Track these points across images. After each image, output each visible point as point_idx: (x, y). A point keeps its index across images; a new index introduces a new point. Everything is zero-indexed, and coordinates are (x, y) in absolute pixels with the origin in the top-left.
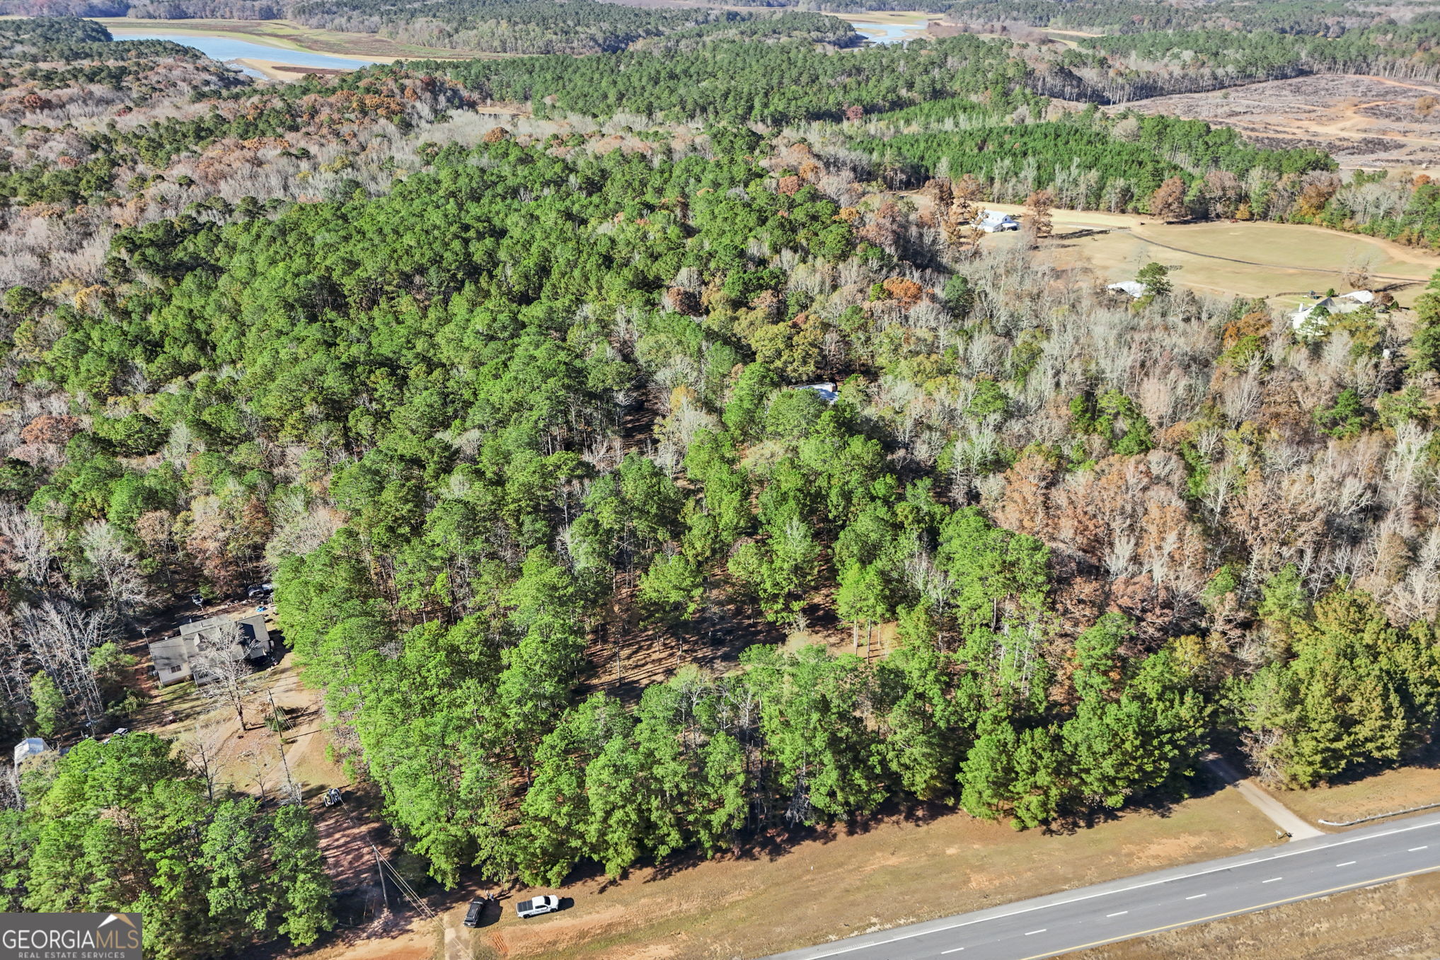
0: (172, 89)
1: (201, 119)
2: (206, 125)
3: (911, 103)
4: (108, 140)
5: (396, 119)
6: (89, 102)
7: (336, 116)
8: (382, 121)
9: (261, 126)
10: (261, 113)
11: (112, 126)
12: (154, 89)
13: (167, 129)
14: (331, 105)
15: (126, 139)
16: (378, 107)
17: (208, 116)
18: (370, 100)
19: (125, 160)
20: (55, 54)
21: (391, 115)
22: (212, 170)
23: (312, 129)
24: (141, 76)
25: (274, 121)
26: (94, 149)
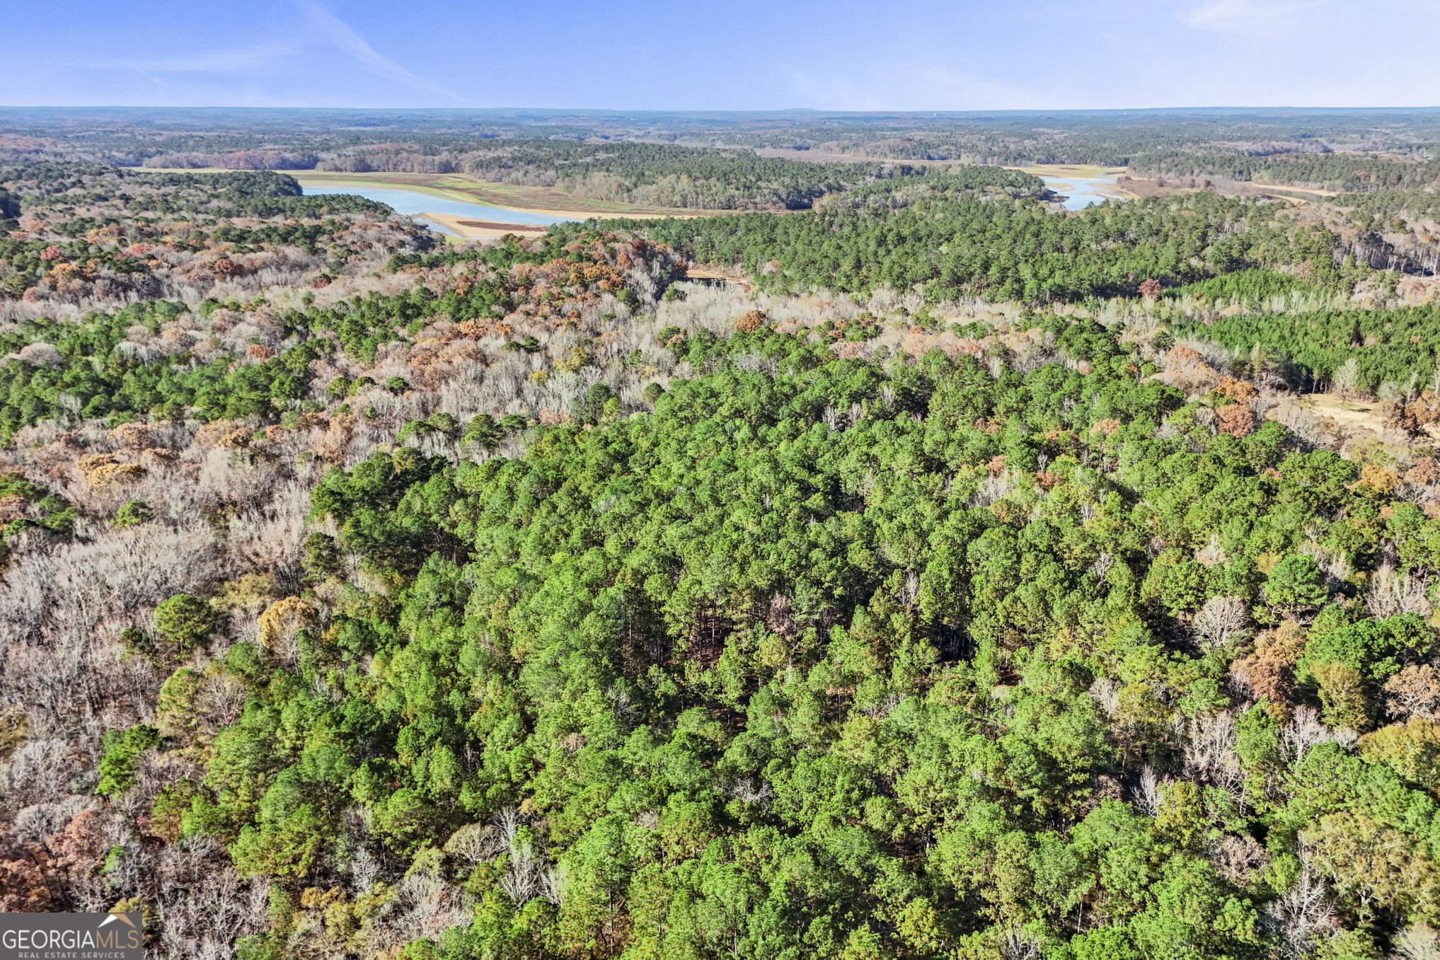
0: (368, 251)
1: (407, 293)
2: (410, 301)
3: (1207, 275)
4: (304, 320)
5: (622, 294)
6: (283, 268)
7: (555, 290)
8: (607, 297)
9: (474, 302)
10: (472, 286)
11: (309, 300)
12: (350, 252)
13: (369, 305)
14: (546, 276)
15: (325, 320)
16: (598, 278)
17: (415, 290)
18: (589, 271)
19: (322, 347)
20: (249, 209)
21: (614, 288)
22: (429, 369)
23: (531, 307)
24: (335, 235)
25: (488, 297)
26: (288, 332)
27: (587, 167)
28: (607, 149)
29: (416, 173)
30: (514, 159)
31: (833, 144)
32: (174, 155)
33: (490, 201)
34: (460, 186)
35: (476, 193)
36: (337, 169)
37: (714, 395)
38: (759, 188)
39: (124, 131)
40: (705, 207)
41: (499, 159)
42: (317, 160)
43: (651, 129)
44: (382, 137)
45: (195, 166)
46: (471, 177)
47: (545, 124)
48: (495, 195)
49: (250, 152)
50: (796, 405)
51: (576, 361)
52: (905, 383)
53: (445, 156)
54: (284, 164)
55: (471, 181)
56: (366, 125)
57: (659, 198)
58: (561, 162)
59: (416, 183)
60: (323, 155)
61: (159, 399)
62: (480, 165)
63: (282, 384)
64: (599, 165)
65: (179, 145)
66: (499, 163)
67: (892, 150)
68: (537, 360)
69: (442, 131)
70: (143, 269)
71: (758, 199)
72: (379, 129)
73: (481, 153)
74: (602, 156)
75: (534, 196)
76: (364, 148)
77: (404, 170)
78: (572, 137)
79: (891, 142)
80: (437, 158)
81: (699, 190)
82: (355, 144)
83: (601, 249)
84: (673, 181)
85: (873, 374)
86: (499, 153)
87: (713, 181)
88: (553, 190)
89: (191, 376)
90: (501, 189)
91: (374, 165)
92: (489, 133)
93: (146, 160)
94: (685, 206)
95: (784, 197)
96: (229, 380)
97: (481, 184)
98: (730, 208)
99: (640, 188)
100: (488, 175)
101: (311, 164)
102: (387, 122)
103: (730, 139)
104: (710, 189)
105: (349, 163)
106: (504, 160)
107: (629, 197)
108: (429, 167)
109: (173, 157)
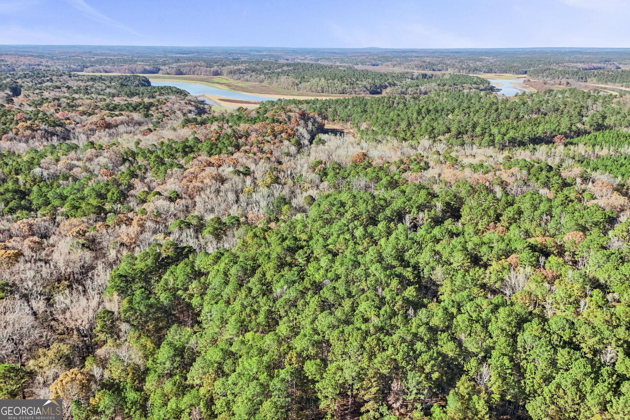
0: (173, 115)
1: (187, 140)
2: (188, 144)
4: (134, 154)
5: (293, 140)
6: (130, 124)
7: (260, 139)
8: (286, 142)
9: (220, 145)
10: (219, 136)
11: (138, 143)
12: (164, 116)
13: (167, 146)
14: (256, 131)
15: (143, 154)
16: (282, 132)
17: (191, 138)
18: (278, 128)
19: (140, 170)
20: (123, 93)
21: (290, 137)
22: (191, 185)
23: (247, 147)
24: (159, 107)
25: (227, 142)
26: (124, 160)
27: (278, 74)
28: (288, 65)
29: (202, 76)
30: (246, 70)
31: (389, 63)
32: (98, 67)
33: (234, 89)
34: (221, 82)
35: (228, 85)
36: (168, 74)
37: (343, 205)
38: (357, 84)
39: (78, 56)
40: (332, 93)
41: (240, 69)
42: (159, 70)
43: (307, 56)
44: (189, 59)
45: (105, 72)
46: (227, 78)
47: (261, 54)
48: (237, 86)
49: (130, 66)
50: (388, 212)
51: (269, 181)
52: (447, 199)
53: (215, 68)
54: (145, 71)
55: (227, 80)
56: (184, 54)
57: (311, 89)
58: (267, 71)
59: (202, 80)
60: (162, 67)
61: (47, 203)
62: (231, 72)
63: (113, 194)
64: (284, 73)
65: (100, 62)
66: (239, 72)
67: (416, 67)
68: (248, 180)
69: (216, 57)
70: (61, 125)
71: (357, 90)
72: (189, 55)
73: (232, 67)
74: (285, 68)
75: (254, 87)
76: (180, 64)
77: (197, 74)
78: (273, 60)
79: (416, 62)
80: (212, 69)
81: (329, 85)
82: (176, 62)
83: (284, 116)
84: (318, 81)
85: (429, 194)
86: (240, 67)
87: (336, 81)
88: (263, 84)
89: (66, 188)
90: (240, 84)
91: (184, 72)
92: (236, 58)
93: (85, 69)
94: (323, 92)
95: (369, 88)
96: (86, 191)
97: (231, 81)
98: (344, 93)
99: (302, 84)
100: (234, 77)
101: (156, 71)
102: (192, 53)
103: (342, 61)
104: (335, 85)
105: (173, 71)
106: (242, 70)
107: (297, 88)
108: (208, 73)
109: (97, 68)
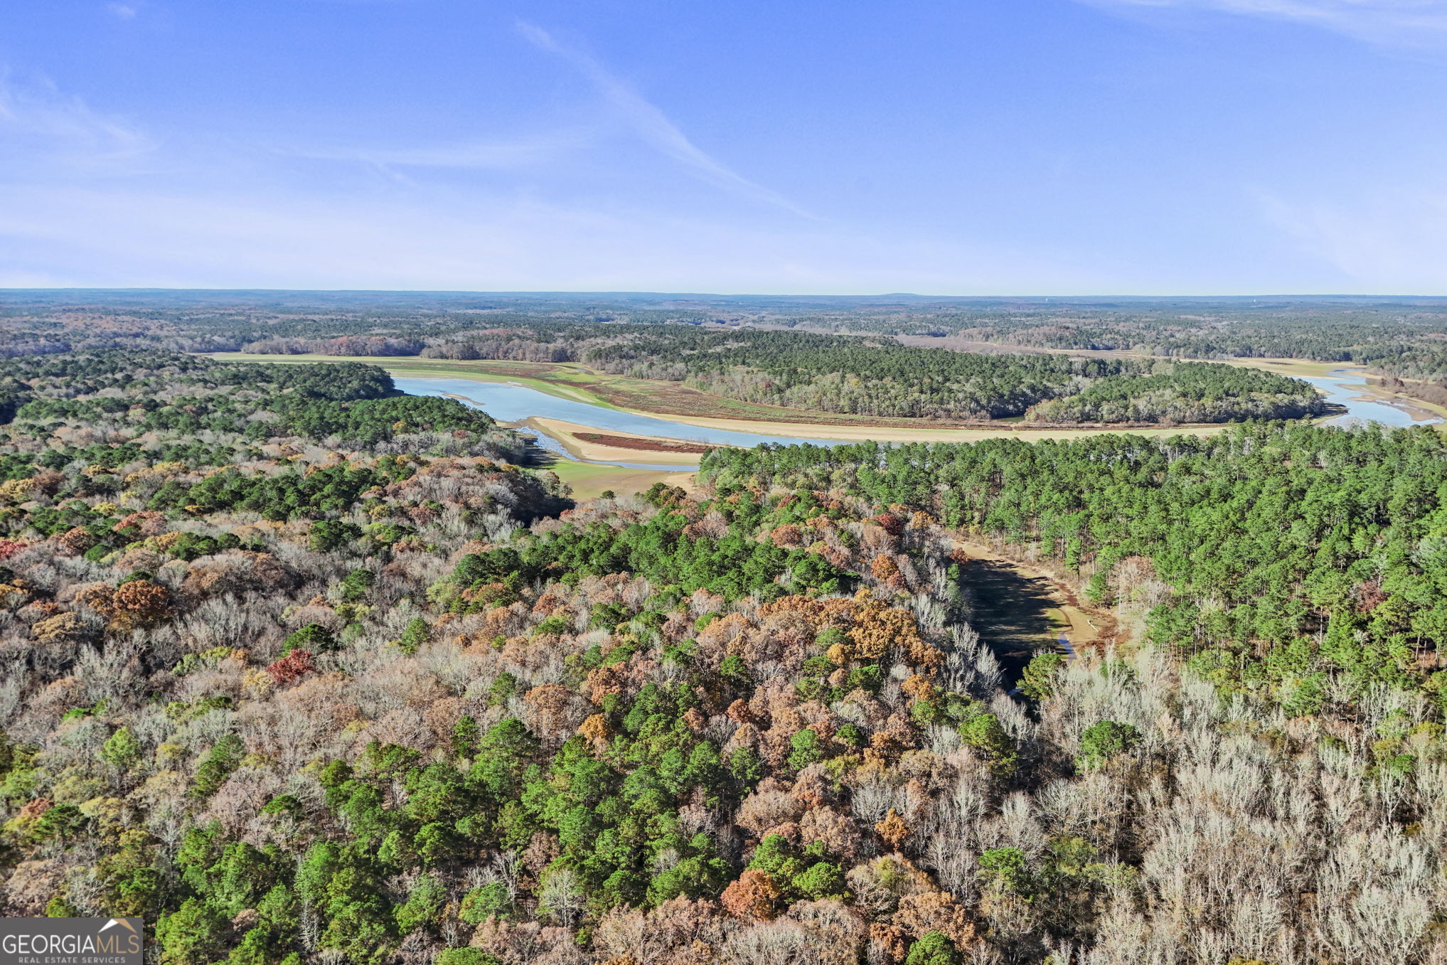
27: (719, 359)
28: (737, 337)
29: (527, 362)
30: (636, 348)
32: (277, 340)
33: (611, 401)
34: (576, 379)
36: (443, 356)
38: (950, 391)
39: (240, 314)
40: (880, 414)
41: (620, 348)
42: (423, 346)
44: (495, 321)
45: (295, 352)
46: (588, 367)
48: (617, 392)
49: (354, 338)
53: (560, 344)
54: (387, 351)
55: (589, 372)
56: (483, 308)
57: (820, 402)
58: (689, 352)
59: (527, 374)
60: (431, 341)
62: (600, 355)
64: (742, 358)
65: (284, 329)
66: (621, 353)
69: (557, 315)
71: (951, 406)
72: (495, 312)
73: (599, 341)
74: (732, 345)
75: (663, 394)
76: (475, 333)
77: (515, 358)
80: (551, 346)
81: (873, 393)
82: (465, 328)
84: (837, 381)
86: (619, 340)
87: (888, 381)
88: (684, 386)
90: (625, 385)
91: (484, 351)
93: (246, 345)
94: (854, 411)
95: (984, 402)
97: (599, 376)
98: (913, 415)
99: (795, 389)
100: (607, 367)
101: (414, 349)
102: (506, 305)
104: (887, 392)
105: (456, 350)
106: (625, 349)
107: (781, 398)
108: (541, 355)
109: (273, 343)
